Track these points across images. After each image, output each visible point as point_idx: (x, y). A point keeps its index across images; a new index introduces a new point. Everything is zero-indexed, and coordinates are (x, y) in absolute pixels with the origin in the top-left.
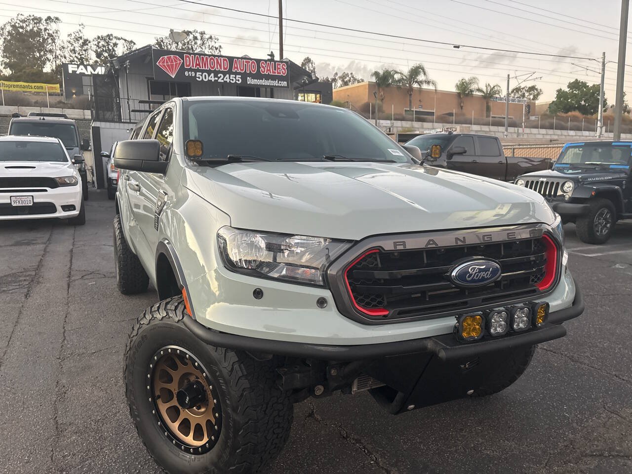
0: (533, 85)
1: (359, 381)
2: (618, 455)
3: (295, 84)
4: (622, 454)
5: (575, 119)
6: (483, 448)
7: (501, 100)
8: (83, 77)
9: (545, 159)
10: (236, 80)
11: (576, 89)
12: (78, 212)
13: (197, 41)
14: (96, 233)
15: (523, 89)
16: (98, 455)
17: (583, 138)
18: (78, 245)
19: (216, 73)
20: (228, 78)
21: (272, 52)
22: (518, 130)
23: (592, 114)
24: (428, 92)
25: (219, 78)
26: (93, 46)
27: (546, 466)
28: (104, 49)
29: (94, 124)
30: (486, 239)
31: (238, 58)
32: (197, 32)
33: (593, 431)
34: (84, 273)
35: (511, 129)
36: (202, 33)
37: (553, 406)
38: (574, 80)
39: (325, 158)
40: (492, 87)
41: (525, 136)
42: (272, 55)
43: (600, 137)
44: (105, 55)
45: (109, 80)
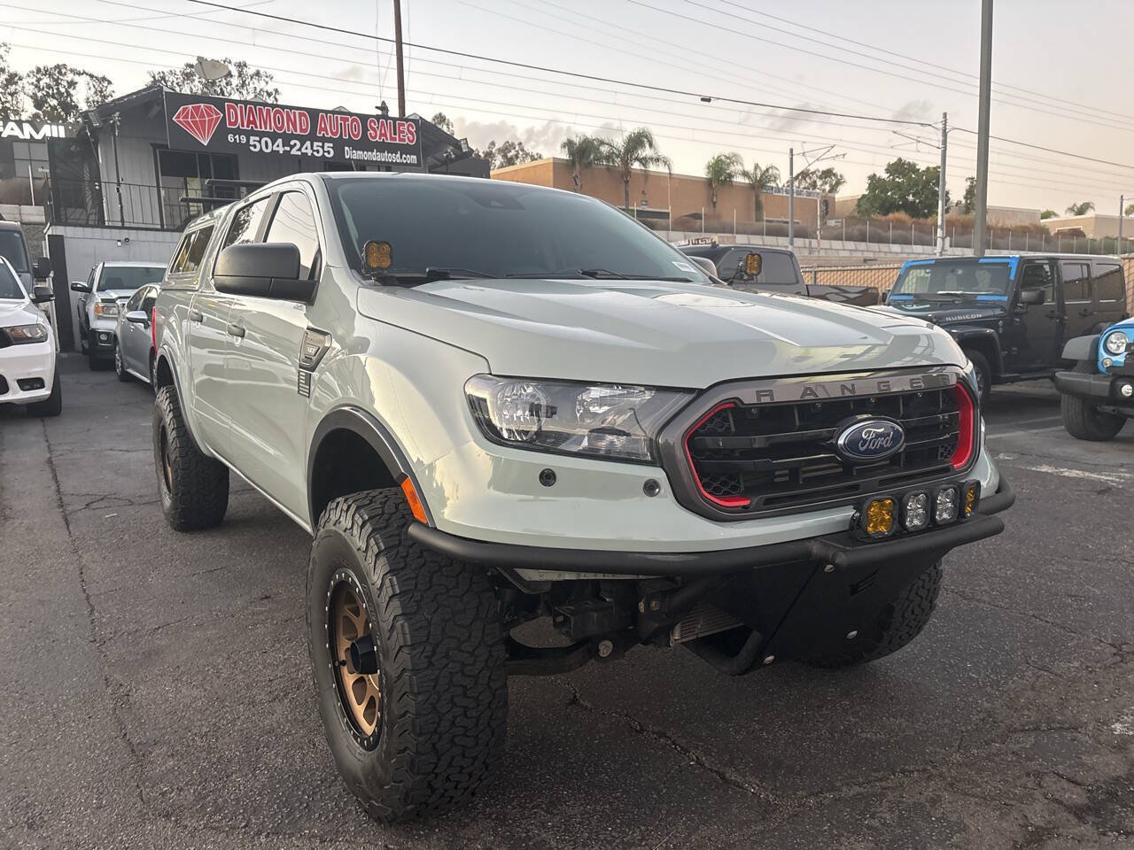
0: (828, 167)
1: (682, 627)
2: (1061, 728)
3: (431, 160)
4: (1067, 725)
5: (899, 224)
6: (859, 730)
7: (779, 192)
8: (14, 143)
9: (868, 289)
10: (324, 152)
11: (900, 174)
12: (49, 392)
13: (232, 80)
14: (89, 430)
15: (813, 173)
16: (224, 786)
17: (913, 256)
18: (58, 450)
19: (287, 139)
20: (309, 147)
21: (383, 102)
22: (810, 243)
23: (926, 216)
24: (658, 177)
25: (292, 147)
26: (27, 86)
27: (959, 748)
28: (51, 92)
29: (50, 231)
30: (882, 388)
31: (327, 112)
32: (230, 62)
33: (1018, 697)
34: (89, 499)
35: (799, 242)
36: (241, 66)
37: (950, 664)
38: (895, 160)
39: (583, 274)
40: (764, 168)
41: (822, 253)
42: (384, 108)
43: (941, 254)
44: (52, 104)
45: (78, 149)
